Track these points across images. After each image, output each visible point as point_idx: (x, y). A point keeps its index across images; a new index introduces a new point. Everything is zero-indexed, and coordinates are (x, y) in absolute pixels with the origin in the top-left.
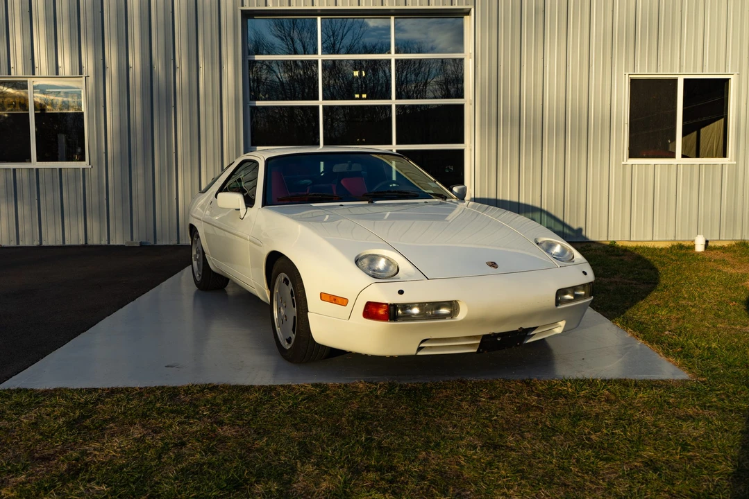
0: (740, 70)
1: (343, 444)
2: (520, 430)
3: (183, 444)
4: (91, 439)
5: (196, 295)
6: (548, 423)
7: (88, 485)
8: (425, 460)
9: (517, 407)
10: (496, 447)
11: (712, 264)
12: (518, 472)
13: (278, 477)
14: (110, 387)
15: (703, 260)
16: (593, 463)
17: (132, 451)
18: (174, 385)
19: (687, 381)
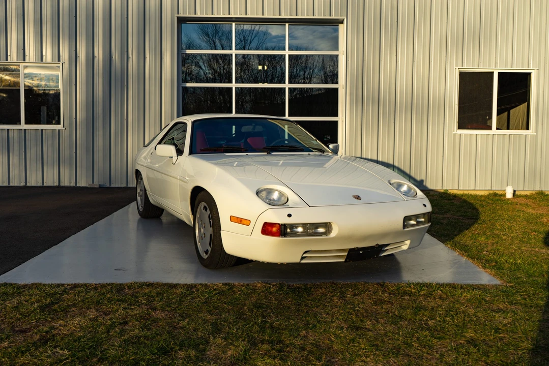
0: (539, 66)
1: (245, 324)
2: (376, 317)
3: (126, 323)
4: (58, 318)
5: (139, 221)
6: (396, 313)
7: (54, 350)
8: (305, 336)
9: (374, 301)
10: (357, 328)
11: (518, 206)
12: (373, 346)
13: (196, 346)
14: (73, 283)
15: (512, 203)
16: (429, 341)
17: (88, 327)
18: (121, 283)
19: (499, 285)
